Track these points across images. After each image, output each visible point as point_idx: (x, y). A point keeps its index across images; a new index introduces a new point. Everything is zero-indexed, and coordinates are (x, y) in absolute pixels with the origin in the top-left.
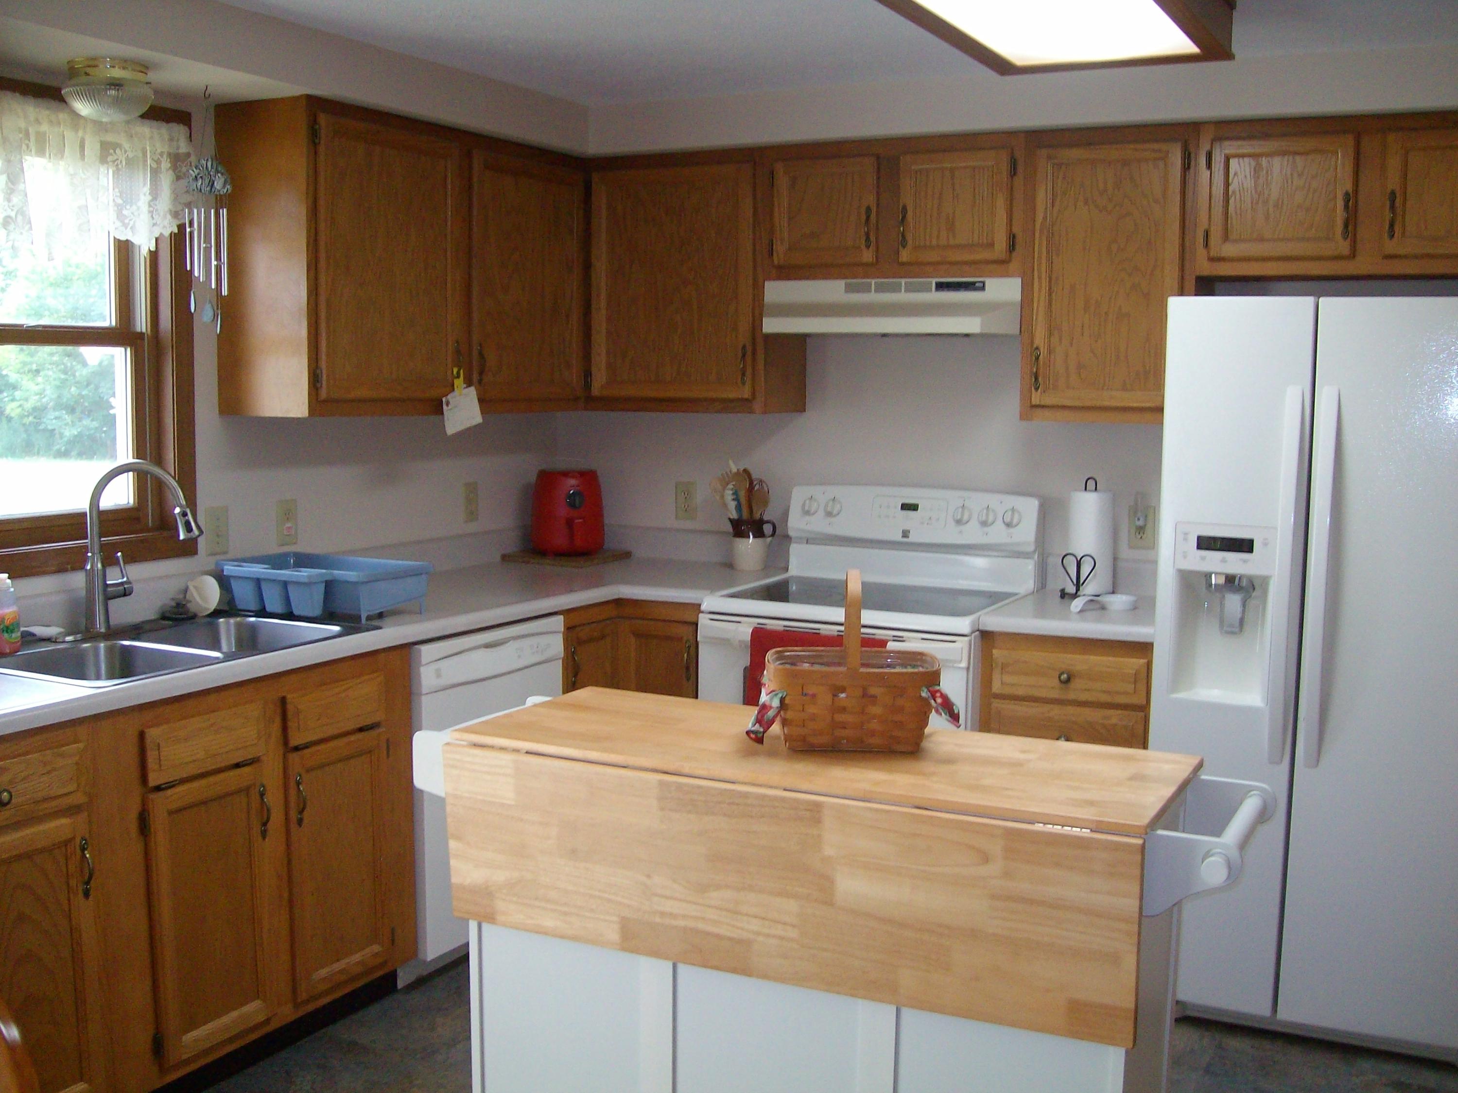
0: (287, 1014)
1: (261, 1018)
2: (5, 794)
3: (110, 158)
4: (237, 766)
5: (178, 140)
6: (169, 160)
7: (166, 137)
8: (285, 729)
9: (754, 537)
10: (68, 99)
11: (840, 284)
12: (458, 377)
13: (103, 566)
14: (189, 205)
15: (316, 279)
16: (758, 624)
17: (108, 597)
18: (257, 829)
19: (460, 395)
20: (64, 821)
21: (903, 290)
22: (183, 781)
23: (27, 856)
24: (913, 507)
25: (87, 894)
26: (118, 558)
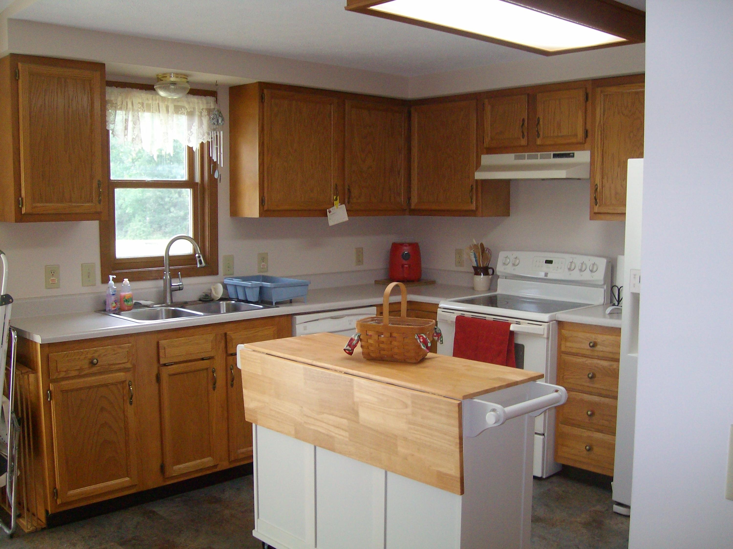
0: (224, 465)
1: (211, 464)
2: (95, 360)
3: (180, 112)
4: (203, 359)
5: (210, 103)
6: (206, 111)
7: (205, 102)
8: (226, 347)
9: (483, 275)
10: (156, 89)
11: (512, 155)
12: (336, 200)
13: (171, 278)
14: (214, 130)
15: (263, 159)
16: (462, 314)
17: (172, 291)
18: (211, 386)
19: (338, 208)
20: (122, 374)
21: (539, 158)
22: (176, 363)
23: (106, 385)
24: (550, 262)
25: (131, 403)
26: (179, 274)
